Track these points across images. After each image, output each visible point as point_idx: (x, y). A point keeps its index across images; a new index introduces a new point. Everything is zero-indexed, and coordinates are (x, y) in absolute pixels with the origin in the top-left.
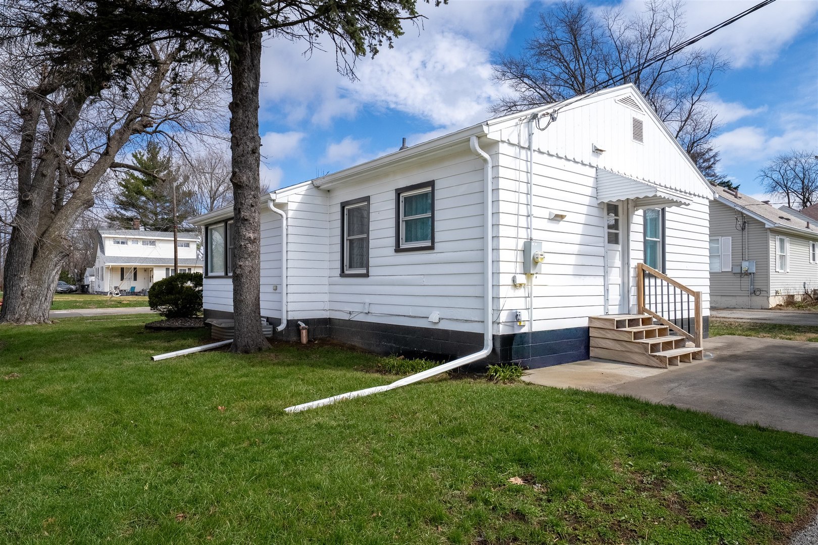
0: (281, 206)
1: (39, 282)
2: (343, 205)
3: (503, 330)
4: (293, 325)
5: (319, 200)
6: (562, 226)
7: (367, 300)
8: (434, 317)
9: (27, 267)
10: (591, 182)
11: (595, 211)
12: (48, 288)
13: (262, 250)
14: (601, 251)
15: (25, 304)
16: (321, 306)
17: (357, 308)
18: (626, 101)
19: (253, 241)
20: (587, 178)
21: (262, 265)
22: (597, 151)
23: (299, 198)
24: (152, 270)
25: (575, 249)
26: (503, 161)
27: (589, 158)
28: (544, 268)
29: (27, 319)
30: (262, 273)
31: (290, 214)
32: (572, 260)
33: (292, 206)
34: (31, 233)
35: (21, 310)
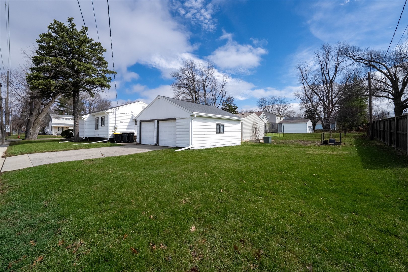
0: (84, 118)
1: (35, 131)
2: (96, 118)
3: (110, 137)
4: (86, 138)
5: (92, 117)
6: (123, 123)
7: (98, 134)
8: (104, 136)
9: (32, 128)
10: (131, 117)
11: (132, 121)
12: (37, 132)
13: (79, 125)
14: (134, 126)
15: (31, 136)
16: (93, 135)
17: (97, 135)
18: (140, 104)
19: (77, 124)
20: (131, 116)
21: (79, 128)
22: (132, 112)
23: (88, 117)
24: (69, 127)
25: (127, 126)
26: (110, 115)
27: (130, 113)
28: (118, 129)
29: (32, 139)
30: (79, 129)
31: (86, 119)
32: (126, 128)
33: (86, 118)
34: (33, 120)
35: (30, 137)
